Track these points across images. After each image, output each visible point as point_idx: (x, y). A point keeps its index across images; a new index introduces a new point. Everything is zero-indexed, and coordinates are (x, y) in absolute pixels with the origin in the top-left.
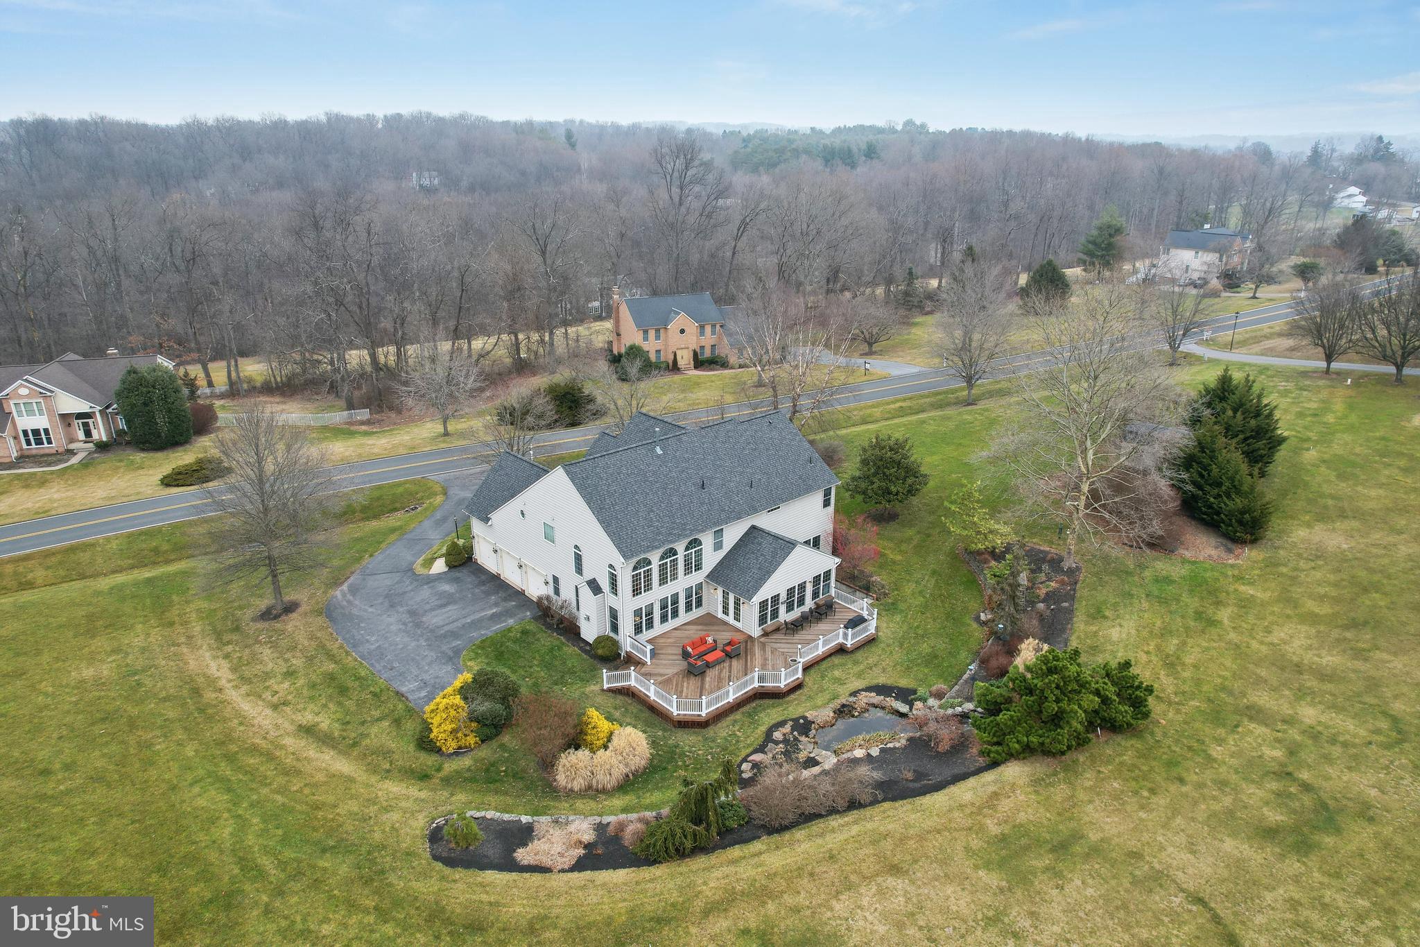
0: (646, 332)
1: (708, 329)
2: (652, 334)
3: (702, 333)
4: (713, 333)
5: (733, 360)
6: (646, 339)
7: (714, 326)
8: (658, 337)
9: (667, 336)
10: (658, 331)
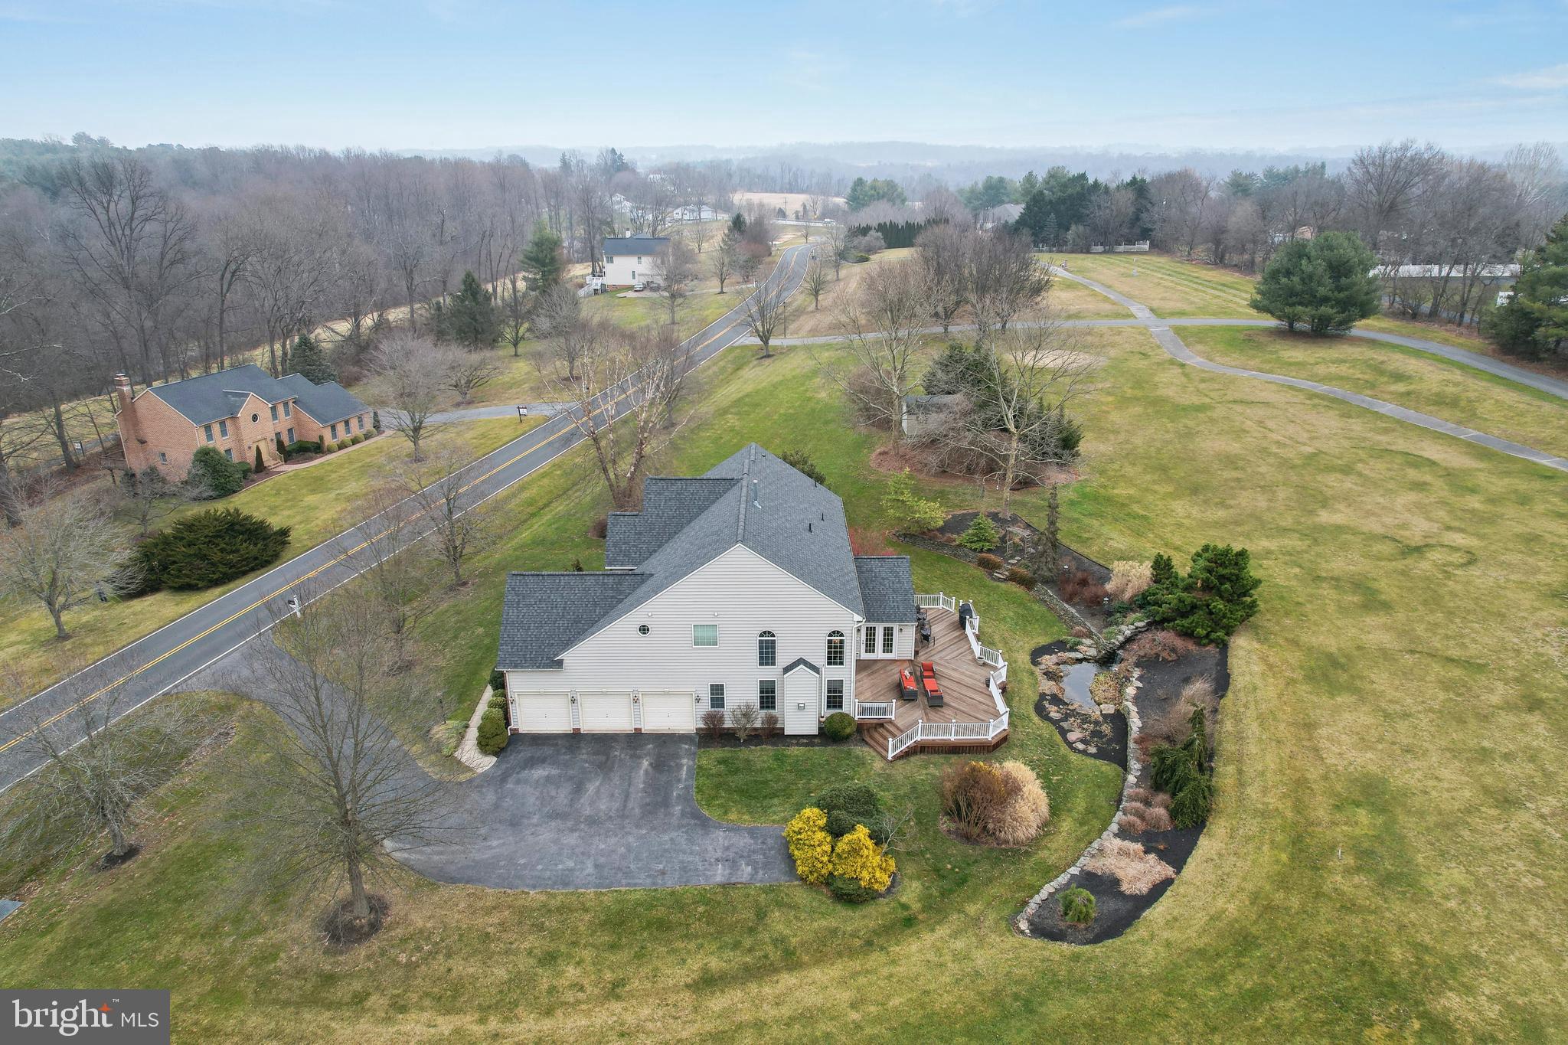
0: (208, 428)
1: (281, 409)
2: (216, 429)
3: (275, 416)
4: (287, 413)
5: (329, 441)
6: (210, 437)
7: (286, 404)
8: (224, 433)
9: (237, 428)
10: (222, 423)
